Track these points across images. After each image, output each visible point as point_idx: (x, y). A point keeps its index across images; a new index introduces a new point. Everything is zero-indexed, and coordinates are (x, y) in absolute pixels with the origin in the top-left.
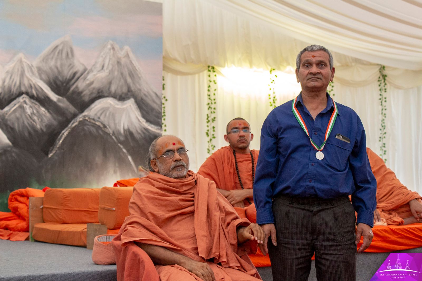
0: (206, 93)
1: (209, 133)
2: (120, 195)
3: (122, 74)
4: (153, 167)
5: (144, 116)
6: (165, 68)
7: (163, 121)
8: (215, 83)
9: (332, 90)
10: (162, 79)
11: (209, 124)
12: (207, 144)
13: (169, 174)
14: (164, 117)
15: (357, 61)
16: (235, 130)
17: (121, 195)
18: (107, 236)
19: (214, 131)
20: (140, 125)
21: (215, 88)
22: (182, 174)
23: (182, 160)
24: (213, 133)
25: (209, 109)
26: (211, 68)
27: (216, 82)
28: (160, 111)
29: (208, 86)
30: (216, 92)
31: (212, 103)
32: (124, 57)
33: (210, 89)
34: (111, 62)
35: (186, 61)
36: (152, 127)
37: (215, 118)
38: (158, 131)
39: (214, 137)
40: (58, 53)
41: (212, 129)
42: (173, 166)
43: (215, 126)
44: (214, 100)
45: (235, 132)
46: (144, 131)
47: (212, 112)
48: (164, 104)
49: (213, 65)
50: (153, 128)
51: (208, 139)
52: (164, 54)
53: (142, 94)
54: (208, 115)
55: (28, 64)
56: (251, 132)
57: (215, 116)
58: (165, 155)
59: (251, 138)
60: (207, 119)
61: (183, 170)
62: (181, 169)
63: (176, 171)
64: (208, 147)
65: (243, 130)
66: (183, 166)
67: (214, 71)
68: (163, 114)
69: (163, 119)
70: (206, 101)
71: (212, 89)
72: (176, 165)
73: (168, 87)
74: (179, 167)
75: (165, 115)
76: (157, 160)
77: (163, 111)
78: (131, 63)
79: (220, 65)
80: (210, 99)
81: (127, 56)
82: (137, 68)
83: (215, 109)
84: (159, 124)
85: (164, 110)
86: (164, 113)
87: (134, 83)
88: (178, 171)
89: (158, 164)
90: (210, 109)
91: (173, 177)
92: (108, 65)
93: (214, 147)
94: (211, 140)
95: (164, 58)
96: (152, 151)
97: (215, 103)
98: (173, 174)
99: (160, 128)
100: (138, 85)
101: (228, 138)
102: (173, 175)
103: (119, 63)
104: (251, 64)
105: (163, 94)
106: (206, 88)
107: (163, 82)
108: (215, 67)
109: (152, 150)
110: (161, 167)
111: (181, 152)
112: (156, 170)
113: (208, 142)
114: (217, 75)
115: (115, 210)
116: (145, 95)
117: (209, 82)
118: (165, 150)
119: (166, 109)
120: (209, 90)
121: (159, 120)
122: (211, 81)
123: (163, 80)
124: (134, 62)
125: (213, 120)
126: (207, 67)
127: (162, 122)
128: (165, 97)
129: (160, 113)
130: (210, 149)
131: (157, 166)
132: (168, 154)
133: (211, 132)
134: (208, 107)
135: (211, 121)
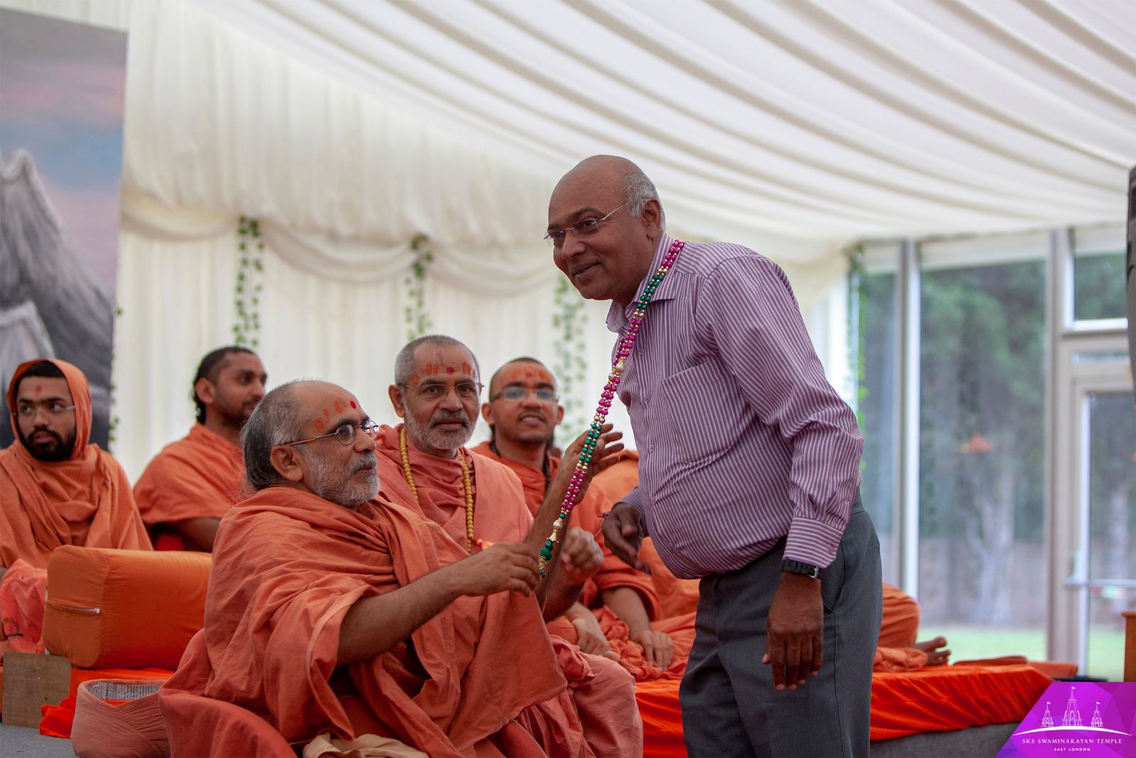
0: (231, 295)
2: (114, 571)
3: (5, 230)
4: (280, 467)
8: (259, 269)
13: (343, 488)
16: (514, 389)
17: (117, 571)
18: (110, 684)
21: (259, 283)
26: (249, 225)
27: (261, 265)
28: (107, 342)
29: (238, 276)
30: (260, 295)
31: (247, 327)
33: (242, 284)
35: (179, 201)
44: (255, 316)
45: (513, 395)
53: (59, 292)
56: (557, 401)
59: (558, 417)
63: (361, 481)
65: (537, 390)
67: (256, 235)
70: (231, 318)
71: (249, 285)
76: (301, 447)
78: (33, 199)
80: (241, 313)
81: (23, 178)
83: (254, 342)
84: (103, 381)
87: (37, 259)
89: (310, 457)
97: (256, 326)
98: (354, 487)
100: (48, 265)
101: (492, 413)
106: (232, 283)
110: (320, 466)
114: (266, 246)
115: (100, 612)
116: (67, 294)
117: (241, 265)
118: (336, 419)
119: (116, 339)
120: (240, 289)
121: (104, 370)
122: (246, 263)
124: (39, 198)
126: (238, 223)
131: (293, 464)
134: (235, 336)
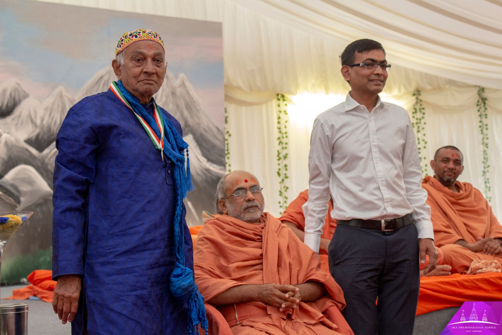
0: (276, 125)
1: (280, 172)
3: (178, 106)
4: (222, 208)
5: (204, 155)
6: (228, 98)
7: (227, 160)
8: (286, 114)
9: (423, 118)
10: (224, 111)
11: (280, 162)
12: (279, 185)
13: (240, 217)
14: (228, 156)
15: (452, 83)
19: (286, 169)
20: (200, 165)
21: (286, 120)
22: (255, 217)
23: (255, 200)
24: (285, 172)
25: (279, 144)
26: (281, 97)
27: (287, 112)
28: (223, 147)
29: (278, 117)
30: (287, 124)
31: (283, 137)
32: (180, 87)
33: (280, 120)
34: (164, 93)
35: (251, 89)
36: (214, 167)
37: (287, 154)
38: (221, 172)
39: (287, 177)
40: (104, 85)
41: (284, 168)
42: (244, 207)
43: (287, 164)
44: (286, 133)
46: (205, 172)
47: (283, 148)
48: (227, 140)
49: (283, 93)
50: (215, 169)
51: (280, 179)
52: (225, 81)
53: (202, 129)
54: (278, 151)
55: (70, 99)
57: (287, 153)
58: (236, 194)
60: (278, 156)
61: (257, 212)
62: (253, 211)
63: (248, 213)
64: (279, 189)
66: (257, 206)
67: (284, 100)
68: (226, 152)
69: (226, 157)
70: (276, 134)
71: (283, 121)
72: (247, 206)
73: (231, 120)
74: (251, 209)
75: (229, 153)
76: (226, 200)
77: (226, 148)
78: (188, 92)
79: (291, 93)
80: (280, 132)
81: (183, 85)
82: (195, 99)
83: (286, 144)
84: (222, 164)
85: (228, 147)
86: (228, 150)
87: (191, 117)
88: (250, 212)
89: (228, 204)
90: (281, 144)
91: (245, 220)
92: (161, 96)
93: (287, 188)
94: (283, 180)
95: (225, 86)
96: (220, 190)
97: (287, 137)
98: (245, 216)
99: (223, 168)
100: (196, 119)
102: (244, 218)
103: (173, 94)
104: (327, 89)
105: (225, 129)
106: (276, 120)
107: (226, 115)
108: (286, 95)
109: (220, 188)
110: (231, 208)
111: (254, 191)
112: (225, 212)
113: (280, 183)
114: (288, 105)
116: (205, 130)
117: (279, 113)
118: (235, 188)
119: (229, 146)
120: (279, 123)
121: (222, 159)
122: (280, 112)
123: (226, 112)
124: (191, 93)
125: (285, 157)
126: (276, 96)
127: (225, 162)
128: (228, 132)
129: (223, 150)
130: (283, 191)
131: (226, 207)
132: (239, 193)
133: (283, 172)
134: (278, 142)
135: (283, 158)
